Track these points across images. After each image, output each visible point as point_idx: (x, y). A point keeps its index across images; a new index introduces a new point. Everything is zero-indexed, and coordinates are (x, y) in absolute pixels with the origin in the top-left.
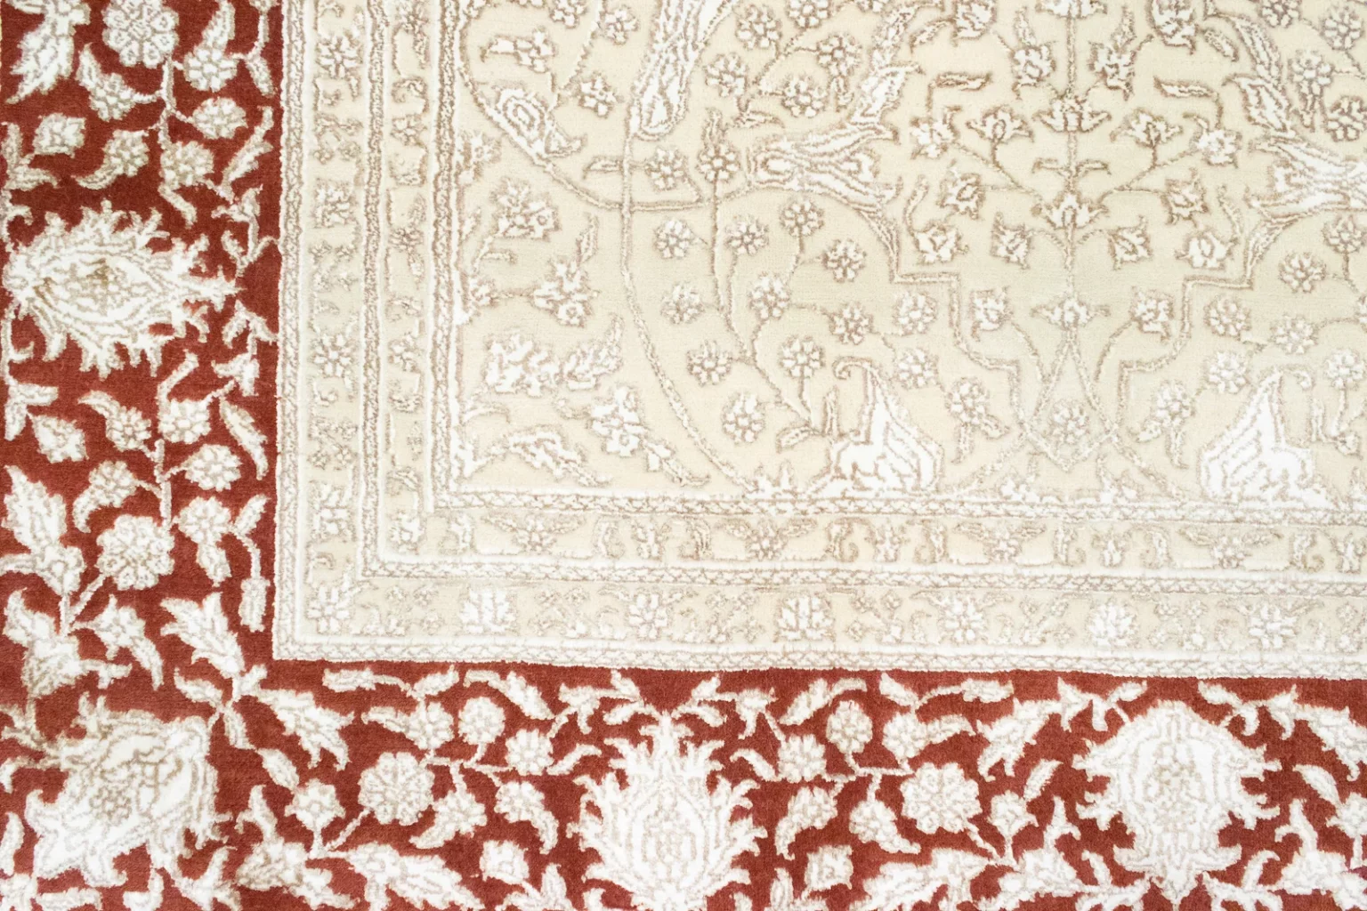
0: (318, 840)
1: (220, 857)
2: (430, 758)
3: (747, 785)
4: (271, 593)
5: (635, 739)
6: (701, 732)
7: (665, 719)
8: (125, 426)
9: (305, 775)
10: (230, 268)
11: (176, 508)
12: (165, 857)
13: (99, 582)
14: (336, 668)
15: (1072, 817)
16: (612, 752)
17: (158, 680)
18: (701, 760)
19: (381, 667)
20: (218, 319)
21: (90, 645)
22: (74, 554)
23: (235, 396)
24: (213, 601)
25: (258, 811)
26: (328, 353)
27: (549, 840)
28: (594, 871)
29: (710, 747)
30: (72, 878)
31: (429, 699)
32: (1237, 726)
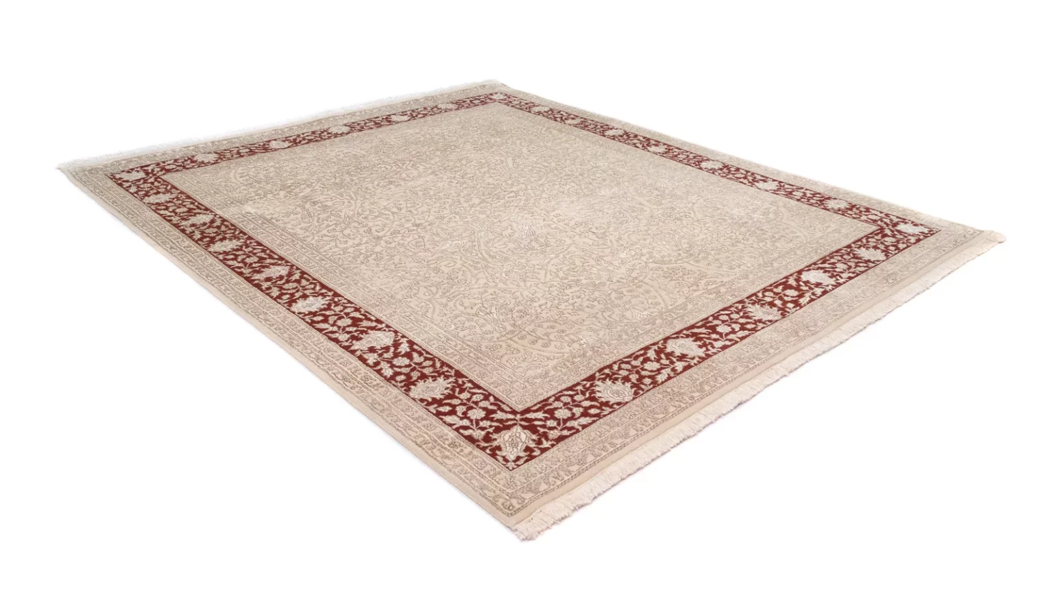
0: (558, 427)
1: (543, 439)
2: (563, 408)
3: (620, 380)
4: (508, 405)
5: (595, 386)
6: (604, 379)
7: (596, 382)
8: (455, 402)
9: (545, 421)
10: (451, 376)
11: (477, 406)
12: (532, 445)
13: (474, 421)
14: (532, 407)
15: (675, 357)
16: (593, 390)
17: (501, 426)
18: (608, 382)
19: (542, 402)
20: (456, 382)
21: (483, 429)
22: (465, 420)
23: (470, 388)
24: (498, 412)
25: (542, 430)
26: (482, 375)
27: (598, 405)
28: (611, 403)
29: (607, 380)
30: (518, 458)
31: (553, 402)
32: (682, 337)
